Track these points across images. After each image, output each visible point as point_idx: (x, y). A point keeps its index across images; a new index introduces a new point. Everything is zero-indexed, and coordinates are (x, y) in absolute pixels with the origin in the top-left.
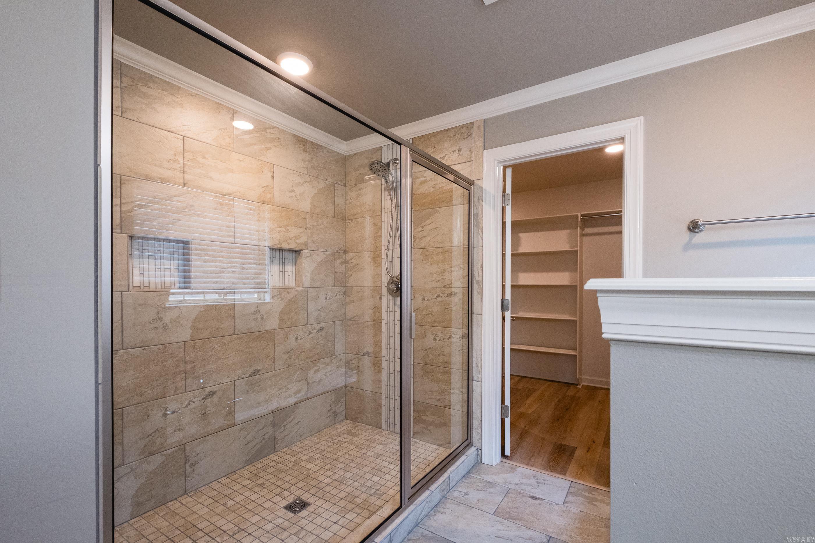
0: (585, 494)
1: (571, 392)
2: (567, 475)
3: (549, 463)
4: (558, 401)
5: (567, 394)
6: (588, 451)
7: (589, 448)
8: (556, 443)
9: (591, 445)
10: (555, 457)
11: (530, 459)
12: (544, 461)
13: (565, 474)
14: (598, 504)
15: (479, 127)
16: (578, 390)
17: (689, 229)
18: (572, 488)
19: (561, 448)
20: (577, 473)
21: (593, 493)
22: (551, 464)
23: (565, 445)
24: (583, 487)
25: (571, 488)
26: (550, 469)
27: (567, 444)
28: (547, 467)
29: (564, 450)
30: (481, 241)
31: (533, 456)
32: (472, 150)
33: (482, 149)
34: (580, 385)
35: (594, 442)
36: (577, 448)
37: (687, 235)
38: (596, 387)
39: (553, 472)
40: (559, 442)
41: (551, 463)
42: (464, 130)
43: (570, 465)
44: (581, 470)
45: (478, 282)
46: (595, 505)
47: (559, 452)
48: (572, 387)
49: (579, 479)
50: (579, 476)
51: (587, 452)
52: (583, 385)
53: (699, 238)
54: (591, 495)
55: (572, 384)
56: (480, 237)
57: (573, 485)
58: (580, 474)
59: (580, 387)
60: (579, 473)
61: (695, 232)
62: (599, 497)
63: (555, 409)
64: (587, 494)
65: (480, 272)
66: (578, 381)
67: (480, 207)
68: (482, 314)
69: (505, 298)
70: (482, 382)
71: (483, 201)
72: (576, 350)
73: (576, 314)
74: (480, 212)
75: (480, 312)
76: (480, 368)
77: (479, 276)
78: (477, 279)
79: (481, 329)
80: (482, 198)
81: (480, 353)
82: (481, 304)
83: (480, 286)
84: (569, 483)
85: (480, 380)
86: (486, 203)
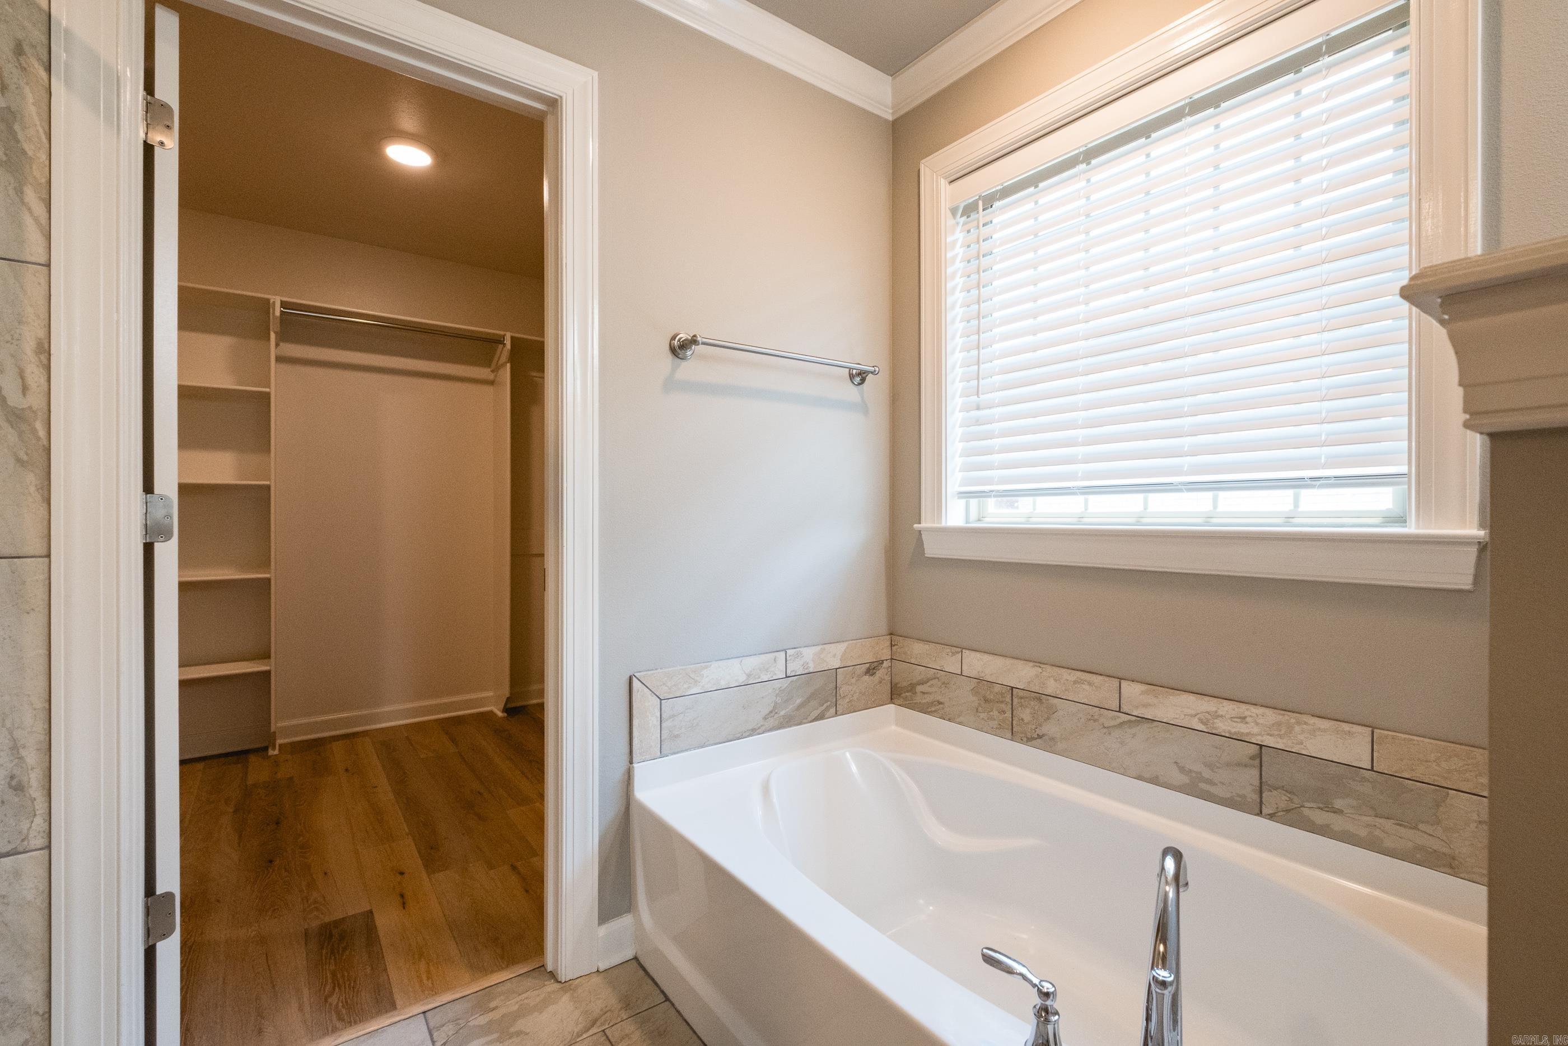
0: (476, 1023)
1: (258, 772)
2: (399, 1003)
3: (326, 1000)
4: (236, 811)
5: (250, 782)
6: (404, 903)
7: (402, 896)
8: (306, 930)
9: (400, 883)
10: (334, 974)
11: (260, 1031)
12: (307, 1008)
13: (393, 1006)
14: (520, 1025)
16: (276, 762)
17: (672, 348)
18: (438, 1028)
19: (331, 936)
20: (421, 981)
21: (493, 1005)
22: (335, 1003)
23: (336, 923)
24: (460, 1007)
25: (435, 1034)
26: (340, 1019)
27: (338, 915)
28: (331, 1021)
29: (342, 937)
31: (260, 1015)
34: (274, 749)
35: (402, 873)
36: (371, 912)
38: (315, 740)
39: (355, 1023)
40: (315, 924)
41: (333, 1000)
43: (385, 970)
44: (423, 966)
46: (519, 1033)
47: (332, 953)
48: (253, 758)
49: (434, 992)
50: (430, 985)
51: (404, 908)
52: (280, 745)
54: (490, 1016)
55: (246, 752)
57: (435, 1020)
58: (428, 979)
59: (276, 752)
60: (424, 977)
61: (680, 355)
62: (512, 1006)
63: (240, 837)
64: (482, 1020)
65: (34, 375)
66: (271, 738)
67: (27, 90)
68: (49, 556)
69: (157, 490)
70: (49, 847)
71: (49, 69)
72: (269, 657)
73: (265, 563)
74: (31, 111)
75: (35, 546)
76: (35, 791)
77: (25, 389)
78: (11, 402)
79: (43, 620)
80: (45, 59)
81: (40, 726)
82: (42, 511)
83: (34, 431)
84: (420, 1023)
85: (39, 842)
86: (68, 83)
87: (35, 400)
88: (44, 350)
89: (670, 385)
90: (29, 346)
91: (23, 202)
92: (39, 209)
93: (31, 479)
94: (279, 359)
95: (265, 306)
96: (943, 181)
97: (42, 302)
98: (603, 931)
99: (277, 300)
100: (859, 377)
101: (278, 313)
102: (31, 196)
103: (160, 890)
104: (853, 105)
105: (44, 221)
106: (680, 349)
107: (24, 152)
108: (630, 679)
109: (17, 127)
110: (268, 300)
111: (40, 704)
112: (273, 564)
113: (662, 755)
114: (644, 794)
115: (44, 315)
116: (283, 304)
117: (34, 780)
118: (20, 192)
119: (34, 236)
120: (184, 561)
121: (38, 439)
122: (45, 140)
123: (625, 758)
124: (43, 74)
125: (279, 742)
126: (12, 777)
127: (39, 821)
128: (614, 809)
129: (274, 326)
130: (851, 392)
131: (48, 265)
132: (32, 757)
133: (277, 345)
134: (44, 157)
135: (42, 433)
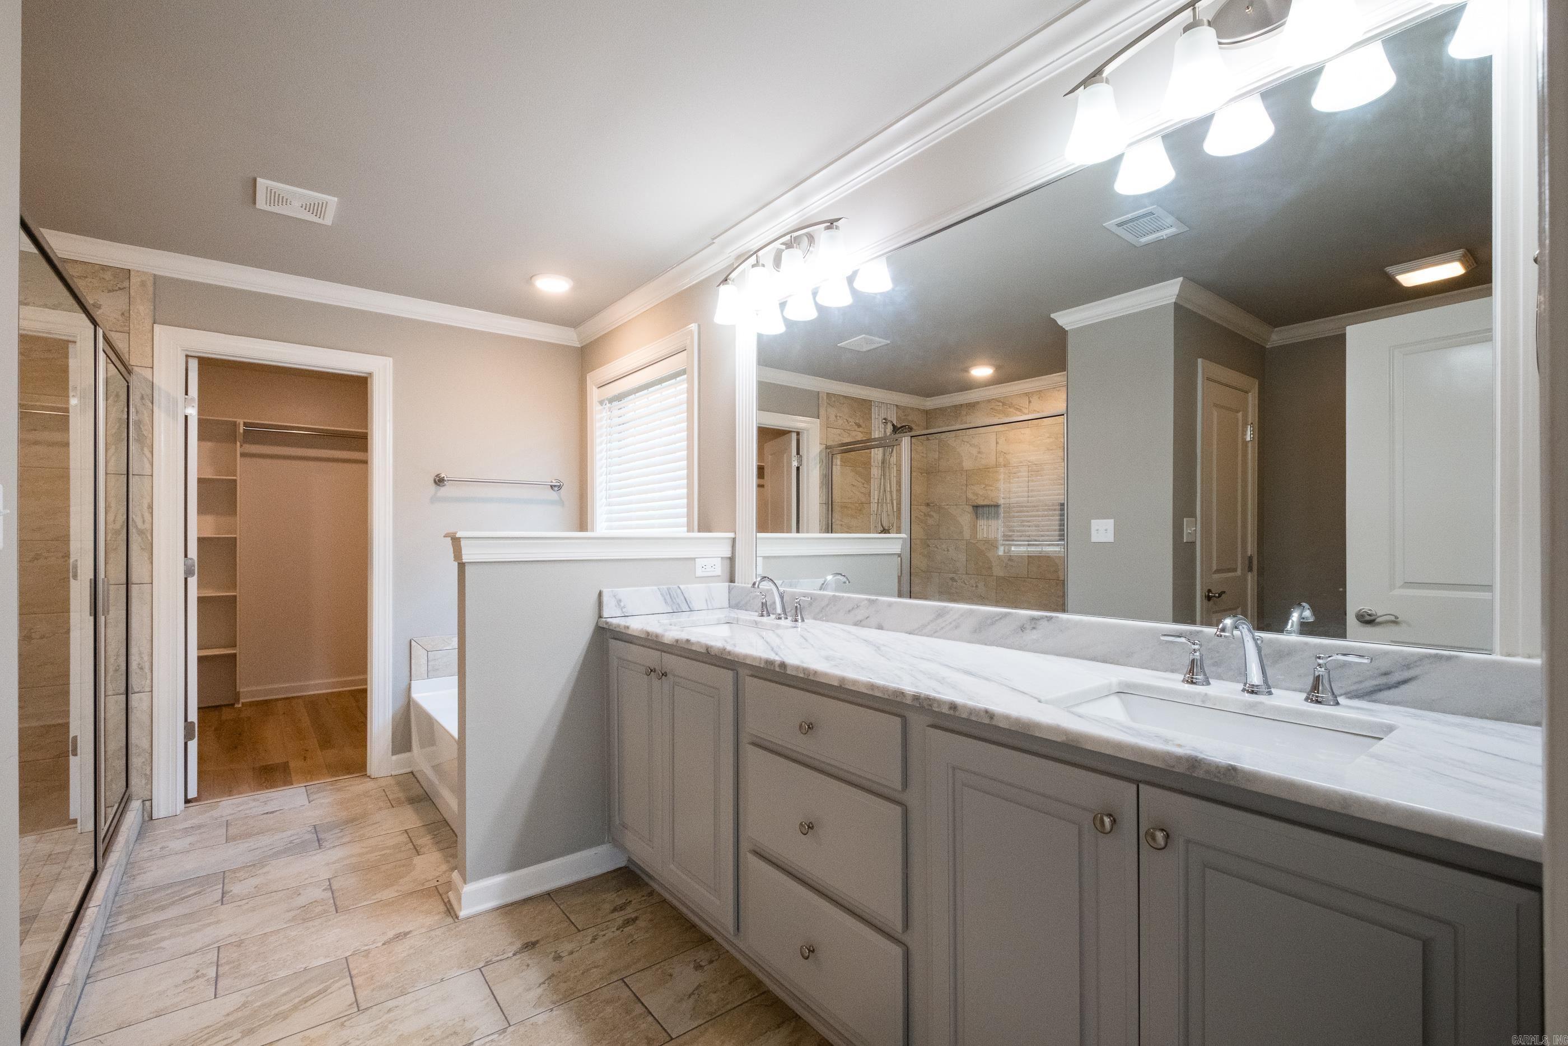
1: (227, 714)
2: (295, 784)
3: (261, 784)
6: (305, 759)
8: (254, 767)
9: (305, 753)
10: (265, 777)
11: (231, 791)
12: (252, 786)
13: (291, 784)
14: (347, 788)
15: (143, 284)
16: (240, 710)
17: (435, 481)
18: (310, 790)
19: (266, 769)
20: (306, 778)
21: (337, 784)
23: (269, 765)
24: (322, 785)
25: (308, 792)
26: (266, 788)
27: (270, 763)
28: (262, 788)
29: (271, 769)
30: (150, 467)
31: (230, 787)
32: (127, 314)
33: (148, 321)
34: (239, 703)
35: (307, 750)
36: (287, 761)
37: (433, 487)
38: (265, 700)
39: (273, 788)
40: (259, 765)
41: (264, 784)
42: (108, 276)
43: (290, 775)
45: (141, 532)
46: (346, 790)
47: (266, 773)
49: (312, 781)
51: (305, 761)
52: (242, 703)
53: (444, 491)
54: (335, 787)
55: (221, 706)
56: (145, 460)
57: (309, 788)
58: (310, 778)
59: (240, 706)
60: (308, 777)
61: (439, 485)
62: (346, 784)
64: (331, 788)
65: (147, 516)
66: (237, 697)
67: (145, 412)
68: (152, 583)
69: (188, 557)
70: (152, 691)
71: (152, 403)
72: (236, 646)
73: (234, 586)
74: (146, 419)
75: (147, 580)
76: (147, 670)
77: (144, 522)
78: (139, 527)
79: (149, 608)
80: (151, 399)
81: (148, 646)
82: (150, 567)
83: (147, 537)
84: (304, 789)
85: (148, 689)
86: (159, 407)
87: (147, 526)
88: (151, 507)
89: (434, 499)
90: (145, 506)
91: (143, 454)
92: (149, 455)
93: (146, 555)
94: (243, 455)
95: (235, 424)
96: (594, 387)
97: (149, 489)
98: (394, 758)
99: (241, 421)
100: (555, 487)
101: (241, 431)
102: (146, 451)
103: (189, 720)
104: (550, 343)
105: (151, 460)
106: (439, 481)
107: (144, 435)
108: (411, 641)
109: (141, 426)
110: (236, 422)
111: (149, 638)
112: (238, 588)
113: (428, 677)
114: (416, 695)
115: (151, 494)
116: (245, 424)
117: (147, 666)
118: (142, 450)
119: (148, 466)
120: (200, 586)
121: (148, 540)
122: (151, 428)
123: (408, 679)
124: (150, 405)
125: (242, 701)
126: (139, 664)
127: (148, 681)
128: (402, 702)
129: (239, 437)
130: (553, 495)
131: (152, 476)
132: (146, 658)
133: (241, 446)
134: (150, 436)
135: (150, 538)
